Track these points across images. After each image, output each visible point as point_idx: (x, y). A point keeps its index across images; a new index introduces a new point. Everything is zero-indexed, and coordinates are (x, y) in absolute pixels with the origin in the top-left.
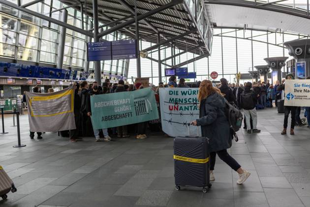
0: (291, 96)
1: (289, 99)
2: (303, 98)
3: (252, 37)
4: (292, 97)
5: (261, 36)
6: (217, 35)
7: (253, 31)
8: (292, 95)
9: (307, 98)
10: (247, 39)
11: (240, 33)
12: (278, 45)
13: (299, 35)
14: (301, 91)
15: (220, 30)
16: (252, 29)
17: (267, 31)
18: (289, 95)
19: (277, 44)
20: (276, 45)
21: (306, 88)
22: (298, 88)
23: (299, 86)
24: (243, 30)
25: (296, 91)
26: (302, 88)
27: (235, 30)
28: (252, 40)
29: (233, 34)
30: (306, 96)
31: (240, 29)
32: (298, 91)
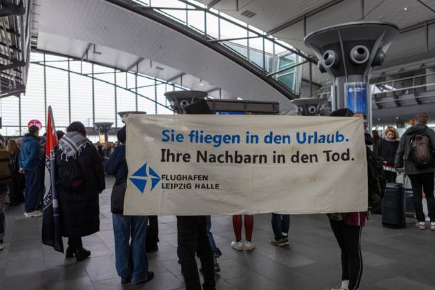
0: (149, 178)
1: (142, 189)
2: (193, 183)
3: (93, 74)
4: (155, 182)
5: (106, 74)
6: (38, 63)
7: (95, 66)
8: (152, 172)
9: (209, 182)
10: (86, 75)
11: (75, 65)
12: (129, 90)
13: (155, 80)
14: (186, 158)
15: (42, 55)
16: (93, 62)
17: (116, 68)
18: (142, 172)
19: (128, 88)
20: (126, 89)
21: (203, 147)
22: (174, 147)
23: (180, 137)
24: (79, 62)
25: (166, 156)
26: (191, 148)
27: (67, 59)
28: (93, 78)
29: (64, 65)
30: (206, 178)
31: (76, 59)
32: (176, 158)
